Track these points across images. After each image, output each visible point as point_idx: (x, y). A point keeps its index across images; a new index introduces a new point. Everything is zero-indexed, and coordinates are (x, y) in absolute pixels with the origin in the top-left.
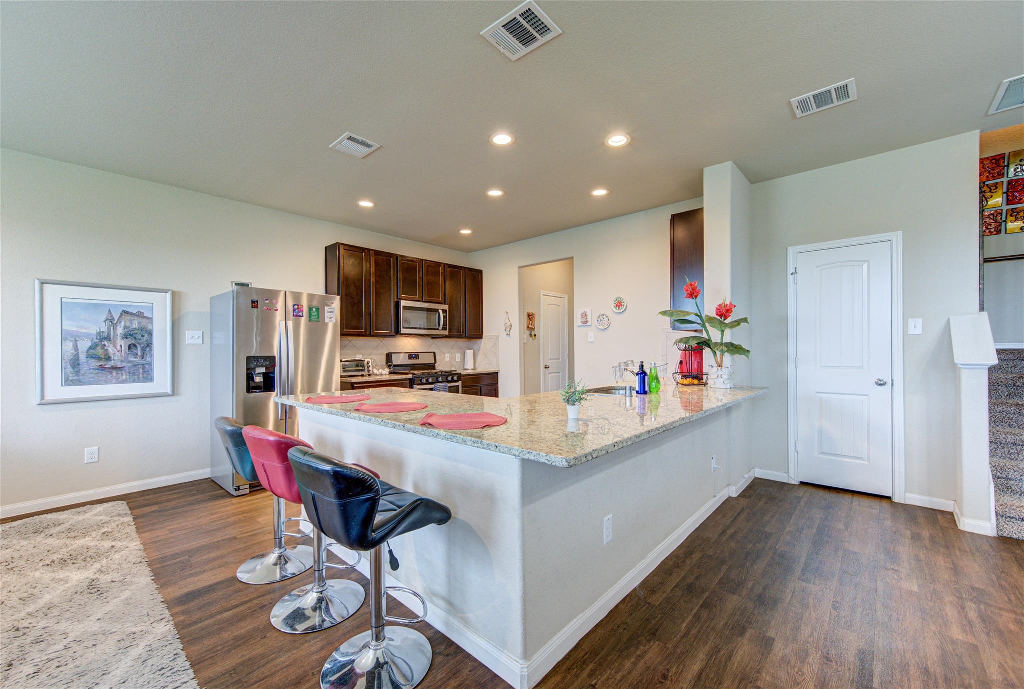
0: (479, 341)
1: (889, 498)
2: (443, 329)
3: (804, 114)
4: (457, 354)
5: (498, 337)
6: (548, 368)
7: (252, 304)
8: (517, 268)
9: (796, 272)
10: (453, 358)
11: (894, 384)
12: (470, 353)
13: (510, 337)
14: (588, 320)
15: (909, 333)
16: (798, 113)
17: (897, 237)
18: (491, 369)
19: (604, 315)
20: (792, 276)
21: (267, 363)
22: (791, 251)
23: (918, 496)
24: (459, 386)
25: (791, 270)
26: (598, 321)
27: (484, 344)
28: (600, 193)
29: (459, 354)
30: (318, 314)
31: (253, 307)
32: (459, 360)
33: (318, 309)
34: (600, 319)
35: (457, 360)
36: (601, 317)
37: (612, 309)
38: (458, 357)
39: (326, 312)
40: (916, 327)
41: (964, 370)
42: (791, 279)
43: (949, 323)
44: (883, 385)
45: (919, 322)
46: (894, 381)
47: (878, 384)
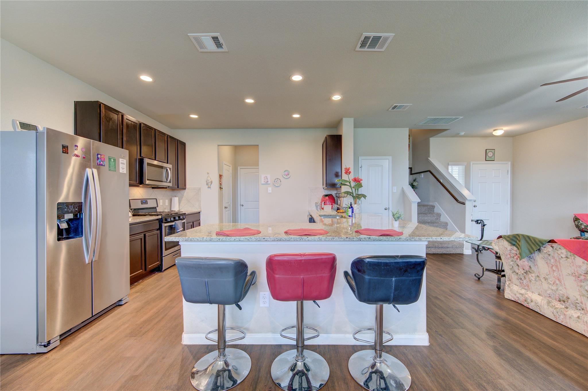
0: (184, 191)
2: (169, 182)
4: (166, 200)
5: (200, 189)
6: (227, 208)
7: (63, 149)
8: (217, 145)
9: (362, 167)
10: (164, 203)
12: (176, 200)
13: (211, 189)
14: (269, 181)
15: (394, 192)
17: (390, 158)
18: (195, 210)
19: (278, 179)
21: (76, 209)
22: (360, 158)
24: (185, 222)
25: (360, 166)
26: (274, 182)
27: (186, 193)
28: (296, 116)
29: (168, 200)
30: (115, 164)
31: (63, 152)
32: (167, 205)
33: (115, 160)
34: (275, 181)
35: (166, 205)
36: (276, 180)
37: (282, 175)
38: (167, 202)
39: (120, 163)
40: (395, 190)
41: (412, 204)
42: (360, 169)
43: (403, 188)
44: (387, 209)
45: (396, 187)
46: (390, 208)
47: (385, 209)
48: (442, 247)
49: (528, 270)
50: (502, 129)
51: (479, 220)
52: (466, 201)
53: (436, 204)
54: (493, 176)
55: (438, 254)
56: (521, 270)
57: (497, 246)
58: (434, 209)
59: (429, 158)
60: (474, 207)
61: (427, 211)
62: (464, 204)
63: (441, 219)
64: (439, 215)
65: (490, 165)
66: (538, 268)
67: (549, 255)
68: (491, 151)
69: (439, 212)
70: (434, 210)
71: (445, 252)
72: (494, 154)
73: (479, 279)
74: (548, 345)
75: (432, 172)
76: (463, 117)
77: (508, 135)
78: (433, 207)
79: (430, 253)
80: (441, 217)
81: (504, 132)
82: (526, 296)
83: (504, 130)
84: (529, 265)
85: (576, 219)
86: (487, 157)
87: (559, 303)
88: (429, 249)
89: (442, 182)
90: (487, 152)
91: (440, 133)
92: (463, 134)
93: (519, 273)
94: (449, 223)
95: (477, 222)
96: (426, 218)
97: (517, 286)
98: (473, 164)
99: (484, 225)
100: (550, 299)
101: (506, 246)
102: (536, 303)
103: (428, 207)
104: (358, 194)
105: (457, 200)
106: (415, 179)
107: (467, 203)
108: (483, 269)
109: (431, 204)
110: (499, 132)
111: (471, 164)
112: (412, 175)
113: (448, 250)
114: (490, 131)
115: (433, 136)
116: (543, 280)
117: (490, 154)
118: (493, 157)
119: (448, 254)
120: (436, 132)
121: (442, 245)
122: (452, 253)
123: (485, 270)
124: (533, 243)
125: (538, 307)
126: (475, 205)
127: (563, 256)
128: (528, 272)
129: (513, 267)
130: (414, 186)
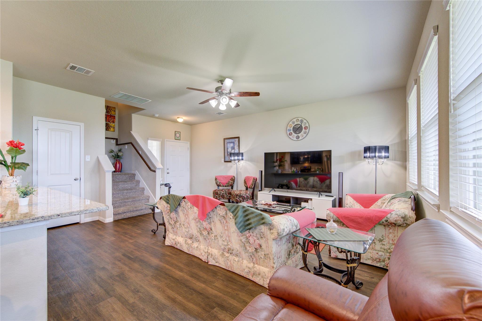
1: (78, 223)
3: (70, 70)
9: (37, 129)
11: (81, 179)
15: (86, 160)
16: (68, 68)
17: (82, 125)
20: (36, 131)
22: (35, 119)
23: (88, 219)
25: (35, 128)
40: (88, 159)
41: (106, 173)
42: (35, 132)
43: (98, 157)
44: (77, 180)
45: (89, 157)
46: (81, 178)
47: (75, 180)
48: (137, 210)
49: (176, 221)
50: (182, 118)
51: (167, 184)
52: (156, 170)
53: (137, 173)
54: (180, 151)
55: (133, 217)
56: (173, 221)
57: (160, 205)
58: (135, 176)
59: (131, 132)
60: (168, 173)
61: (128, 179)
62: (155, 171)
63: (140, 185)
64: (138, 182)
65: (177, 143)
66: (180, 218)
67: (184, 207)
68: (178, 133)
69: (138, 179)
70: (135, 178)
71: (139, 214)
72: (180, 135)
73: (155, 233)
74: (176, 279)
75: (133, 144)
76: (151, 101)
77: (186, 123)
78: (134, 175)
79: (126, 218)
80: (140, 183)
81: (184, 120)
82: (176, 240)
83: (183, 119)
84: (176, 217)
85: (216, 179)
86: (176, 137)
87: (190, 240)
88: (125, 214)
89: (140, 154)
90: (176, 133)
91: (139, 111)
92: (158, 116)
93: (172, 224)
94: (145, 188)
95: (166, 185)
96: (126, 185)
97: (172, 233)
98: (166, 141)
99: (170, 187)
100: (186, 239)
101: (164, 205)
102: (180, 244)
103: (129, 175)
104: (15, 163)
105: (150, 169)
106: (121, 149)
107: (157, 171)
108: (157, 224)
109: (133, 172)
110: (180, 120)
111: (165, 140)
112: (118, 146)
113: (142, 211)
114: (175, 117)
115: (135, 112)
116: (182, 226)
117: (178, 135)
118: (179, 137)
119: (142, 215)
120: (137, 110)
121: (137, 208)
122: (145, 213)
123: (158, 225)
124: (176, 201)
125: (181, 247)
126: (168, 172)
127: (190, 207)
128: (176, 222)
129: (169, 220)
130: (119, 156)
